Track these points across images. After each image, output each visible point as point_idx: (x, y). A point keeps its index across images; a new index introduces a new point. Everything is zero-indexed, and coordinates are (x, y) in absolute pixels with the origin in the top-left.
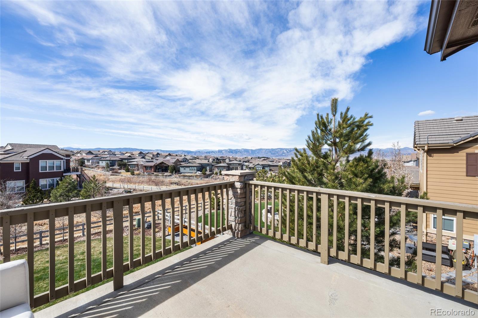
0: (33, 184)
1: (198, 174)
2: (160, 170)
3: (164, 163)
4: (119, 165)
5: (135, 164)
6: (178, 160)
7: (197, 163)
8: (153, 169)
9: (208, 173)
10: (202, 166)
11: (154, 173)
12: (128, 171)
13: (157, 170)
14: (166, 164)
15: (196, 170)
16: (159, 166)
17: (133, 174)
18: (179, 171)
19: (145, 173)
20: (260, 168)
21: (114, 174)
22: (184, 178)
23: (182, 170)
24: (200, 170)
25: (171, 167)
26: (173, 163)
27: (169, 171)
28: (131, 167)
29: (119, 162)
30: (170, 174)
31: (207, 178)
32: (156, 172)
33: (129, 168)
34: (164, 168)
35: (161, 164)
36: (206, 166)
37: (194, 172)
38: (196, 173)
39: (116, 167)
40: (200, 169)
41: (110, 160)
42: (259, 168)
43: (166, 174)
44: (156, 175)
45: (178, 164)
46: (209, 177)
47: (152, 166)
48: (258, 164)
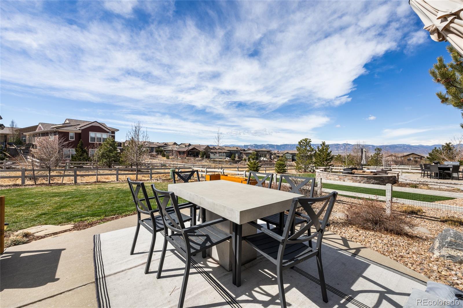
0: (80, 144)
1: (227, 160)
2: (191, 156)
3: (196, 148)
4: (157, 151)
5: (170, 150)
6: (208, 147)
7: (226, 150)
8: (185, 155)
9: (237, 159)
10: (231, 152)
11: (187, 158)
12: (164, 156)
13: (189, 155)
14: (197, 150)
15: (225, 156)
16: (191, 152)
17: (168, 158)
18: (209, 157)
19: (179, 158)
20: (290, 156)
21: (152, 158)
22: (213, 163)
23: (212, 156)
24: (229, 157)
25: (202, 152)
26: (203, 149)
27: (200, 156)
28: (166, 153)
29: (157, 149)
30: (201, 159)
31: (236, 163)
32: (188, 157)
33: (165, 153)
34: (195, 154)
35: (193, 150)
36: (235, 152)
37: (223, 157)
38: (226, 159)
39: (154, 153)
40: (229, 155)
41: (149, 147)
42: (288, 156)
43: (197, 159)
44: (188, 159)
45: (209, 150)
46: (238, 162)
47: (185, 151)
48: (287, 153)
